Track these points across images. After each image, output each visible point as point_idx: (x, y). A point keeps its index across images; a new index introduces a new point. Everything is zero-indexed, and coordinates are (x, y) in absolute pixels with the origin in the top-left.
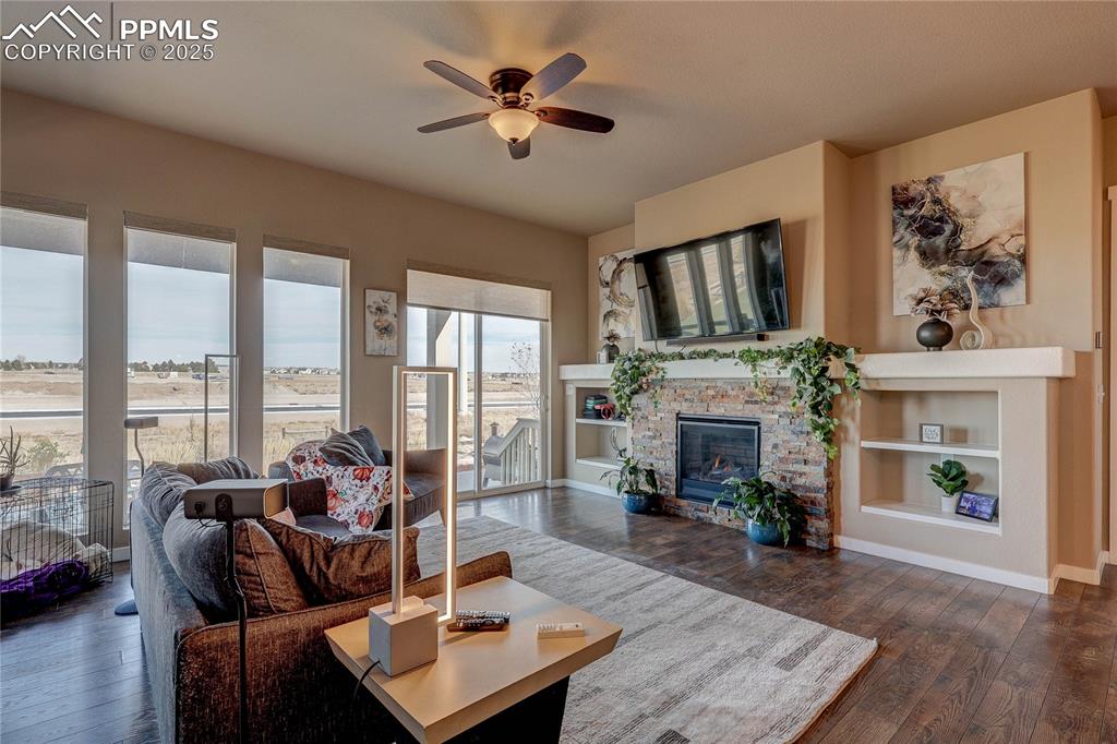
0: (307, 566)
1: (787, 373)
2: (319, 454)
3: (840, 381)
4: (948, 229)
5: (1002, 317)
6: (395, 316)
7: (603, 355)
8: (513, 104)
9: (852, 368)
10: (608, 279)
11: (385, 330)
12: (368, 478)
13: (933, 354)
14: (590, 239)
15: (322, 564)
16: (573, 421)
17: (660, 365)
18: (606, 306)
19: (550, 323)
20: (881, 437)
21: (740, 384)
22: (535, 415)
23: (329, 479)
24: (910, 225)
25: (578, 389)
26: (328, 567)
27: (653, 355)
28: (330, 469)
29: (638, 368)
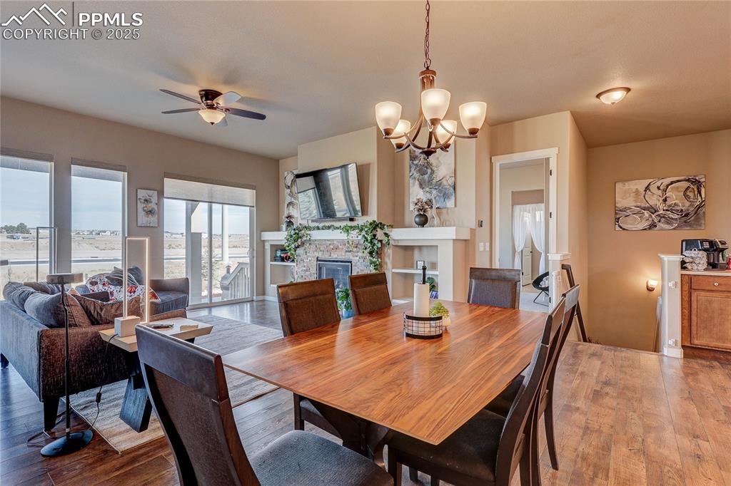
0: (92, 312)
1: (360, 237)
2: (106, 280)
3: (381, 241)
4: (429, 171)
5: (447, 212)
6: (156, 204)
7: (284, 226)
8: (211, 107)
9: (386, 235)
10: (289, 184)
11: (150, 212)
12: (135, 292)
13: (421, 229)
14: (281, 161)
15: (99, 311)
16: (269, 263)
17: (309, 232)
18: (288, 199)
19: (255, 208)
20: (405, 267)
21: (342, 242)
22: (247, 260)
23: (112, 293)
24: (416, 168)
25: (271, 245)
26: (101, 311)
27: (305, 227)
28: (112, 288)
29: (298, 234)
